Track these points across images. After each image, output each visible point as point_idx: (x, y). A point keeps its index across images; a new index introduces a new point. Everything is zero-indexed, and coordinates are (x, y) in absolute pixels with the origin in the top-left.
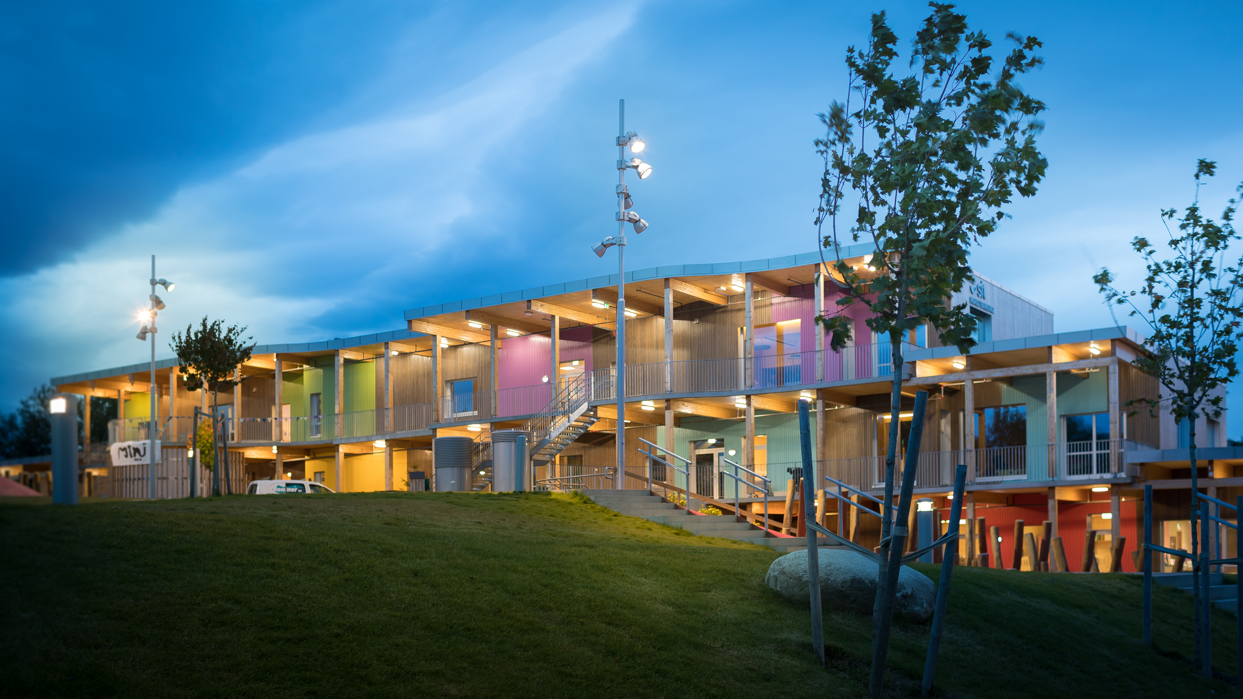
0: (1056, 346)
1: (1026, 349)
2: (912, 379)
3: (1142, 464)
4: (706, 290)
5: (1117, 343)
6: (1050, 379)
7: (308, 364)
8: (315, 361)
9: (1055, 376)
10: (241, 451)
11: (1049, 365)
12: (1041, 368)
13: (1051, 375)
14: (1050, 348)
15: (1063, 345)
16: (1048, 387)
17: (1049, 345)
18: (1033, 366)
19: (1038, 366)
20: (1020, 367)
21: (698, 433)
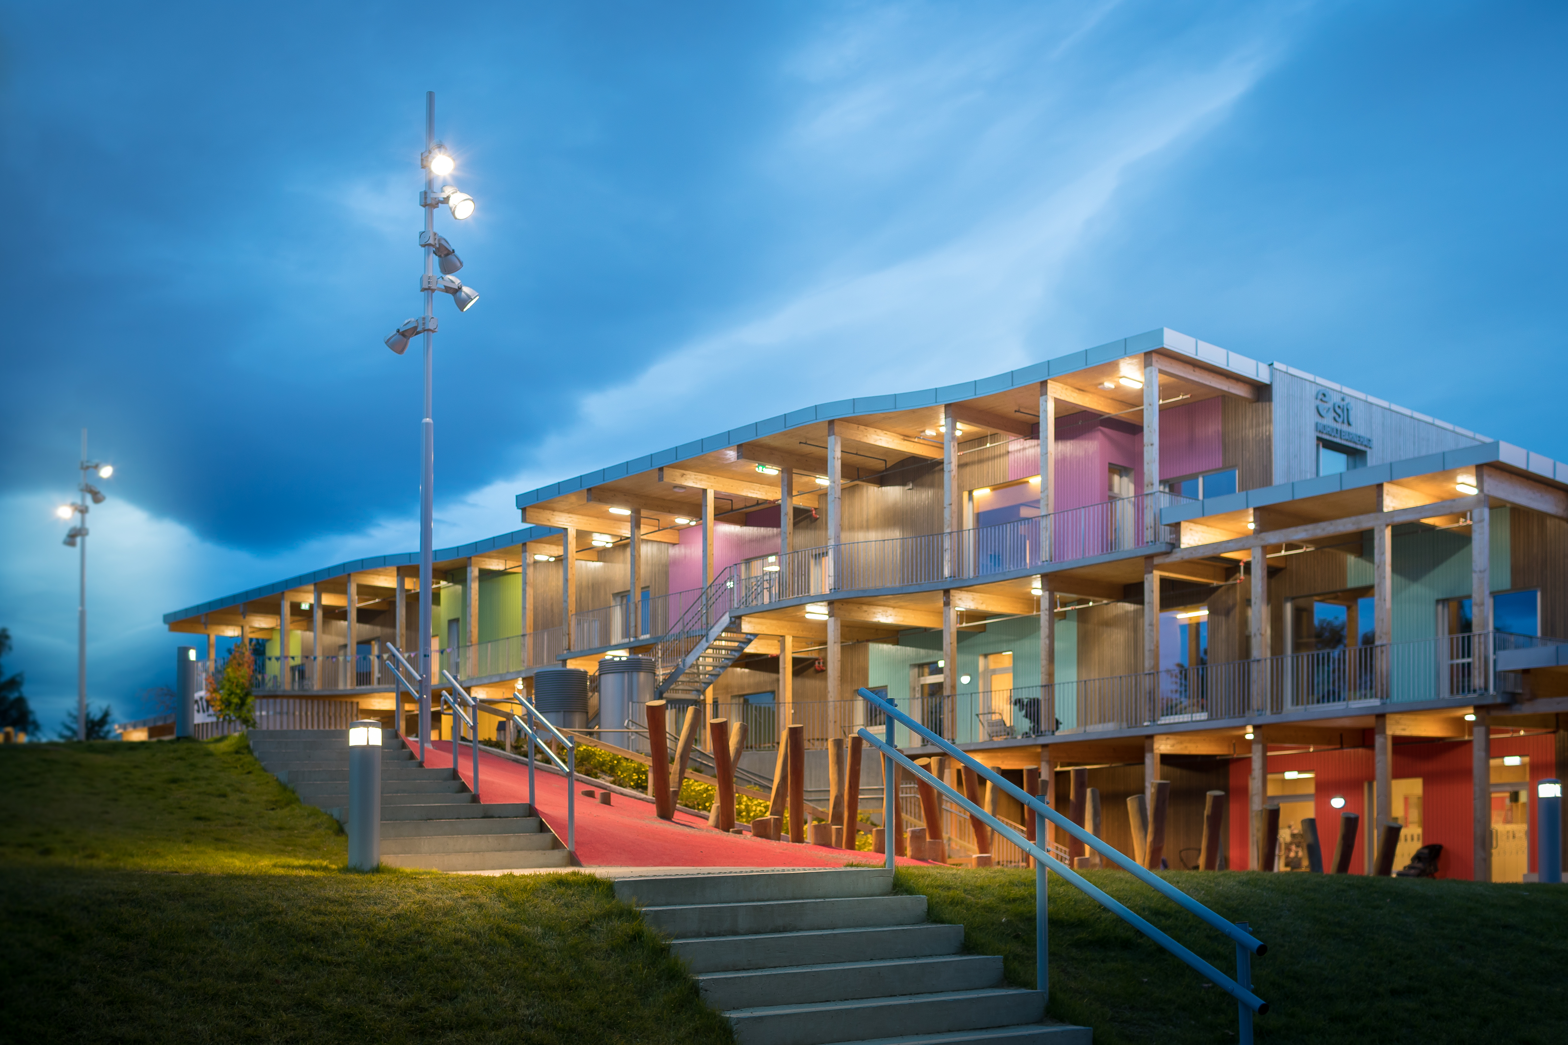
0: (1391, 481)
1: (1341, 492)
2: (1175, 550)
3: (1526, 672)
4: (906, 437)
5: (1486, 471)
6: (1380, 538)
7: (445, 580)
8: (453, 575)
9: (1388, 532)
10: (355, 700)
11: (1379, 515)
12: (1365, 522)
13: (1382, 532)
14: (1380, 486)
15: (1404, 480)
16: (1376, 551)
17: (1378, 482)
18: (1353, 519)
19: (1361, 517)
20: (1334, 522)
21: (922, 652)
